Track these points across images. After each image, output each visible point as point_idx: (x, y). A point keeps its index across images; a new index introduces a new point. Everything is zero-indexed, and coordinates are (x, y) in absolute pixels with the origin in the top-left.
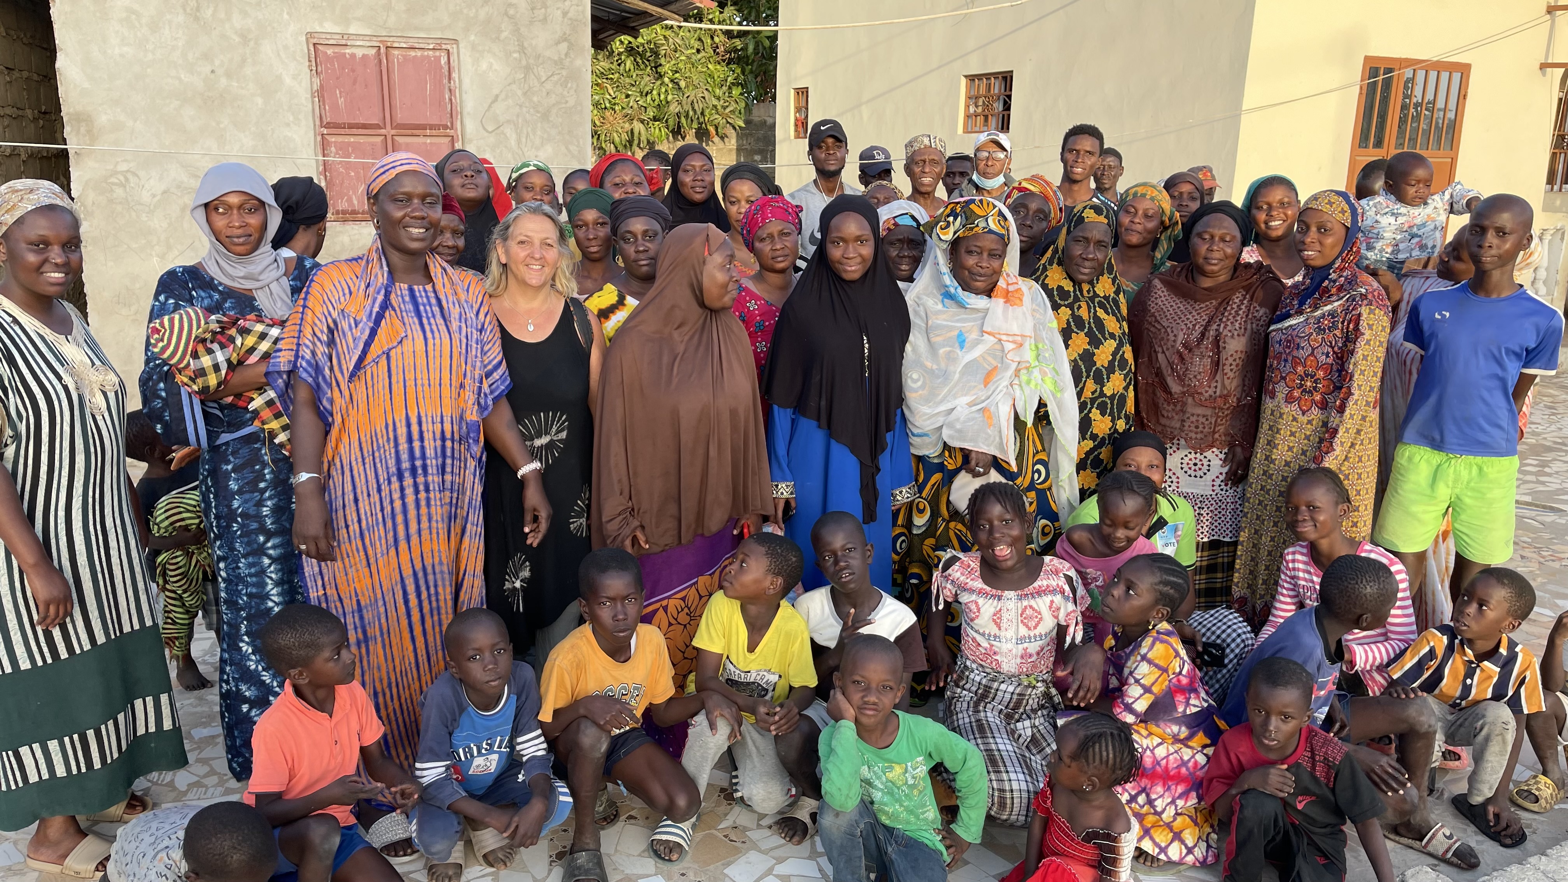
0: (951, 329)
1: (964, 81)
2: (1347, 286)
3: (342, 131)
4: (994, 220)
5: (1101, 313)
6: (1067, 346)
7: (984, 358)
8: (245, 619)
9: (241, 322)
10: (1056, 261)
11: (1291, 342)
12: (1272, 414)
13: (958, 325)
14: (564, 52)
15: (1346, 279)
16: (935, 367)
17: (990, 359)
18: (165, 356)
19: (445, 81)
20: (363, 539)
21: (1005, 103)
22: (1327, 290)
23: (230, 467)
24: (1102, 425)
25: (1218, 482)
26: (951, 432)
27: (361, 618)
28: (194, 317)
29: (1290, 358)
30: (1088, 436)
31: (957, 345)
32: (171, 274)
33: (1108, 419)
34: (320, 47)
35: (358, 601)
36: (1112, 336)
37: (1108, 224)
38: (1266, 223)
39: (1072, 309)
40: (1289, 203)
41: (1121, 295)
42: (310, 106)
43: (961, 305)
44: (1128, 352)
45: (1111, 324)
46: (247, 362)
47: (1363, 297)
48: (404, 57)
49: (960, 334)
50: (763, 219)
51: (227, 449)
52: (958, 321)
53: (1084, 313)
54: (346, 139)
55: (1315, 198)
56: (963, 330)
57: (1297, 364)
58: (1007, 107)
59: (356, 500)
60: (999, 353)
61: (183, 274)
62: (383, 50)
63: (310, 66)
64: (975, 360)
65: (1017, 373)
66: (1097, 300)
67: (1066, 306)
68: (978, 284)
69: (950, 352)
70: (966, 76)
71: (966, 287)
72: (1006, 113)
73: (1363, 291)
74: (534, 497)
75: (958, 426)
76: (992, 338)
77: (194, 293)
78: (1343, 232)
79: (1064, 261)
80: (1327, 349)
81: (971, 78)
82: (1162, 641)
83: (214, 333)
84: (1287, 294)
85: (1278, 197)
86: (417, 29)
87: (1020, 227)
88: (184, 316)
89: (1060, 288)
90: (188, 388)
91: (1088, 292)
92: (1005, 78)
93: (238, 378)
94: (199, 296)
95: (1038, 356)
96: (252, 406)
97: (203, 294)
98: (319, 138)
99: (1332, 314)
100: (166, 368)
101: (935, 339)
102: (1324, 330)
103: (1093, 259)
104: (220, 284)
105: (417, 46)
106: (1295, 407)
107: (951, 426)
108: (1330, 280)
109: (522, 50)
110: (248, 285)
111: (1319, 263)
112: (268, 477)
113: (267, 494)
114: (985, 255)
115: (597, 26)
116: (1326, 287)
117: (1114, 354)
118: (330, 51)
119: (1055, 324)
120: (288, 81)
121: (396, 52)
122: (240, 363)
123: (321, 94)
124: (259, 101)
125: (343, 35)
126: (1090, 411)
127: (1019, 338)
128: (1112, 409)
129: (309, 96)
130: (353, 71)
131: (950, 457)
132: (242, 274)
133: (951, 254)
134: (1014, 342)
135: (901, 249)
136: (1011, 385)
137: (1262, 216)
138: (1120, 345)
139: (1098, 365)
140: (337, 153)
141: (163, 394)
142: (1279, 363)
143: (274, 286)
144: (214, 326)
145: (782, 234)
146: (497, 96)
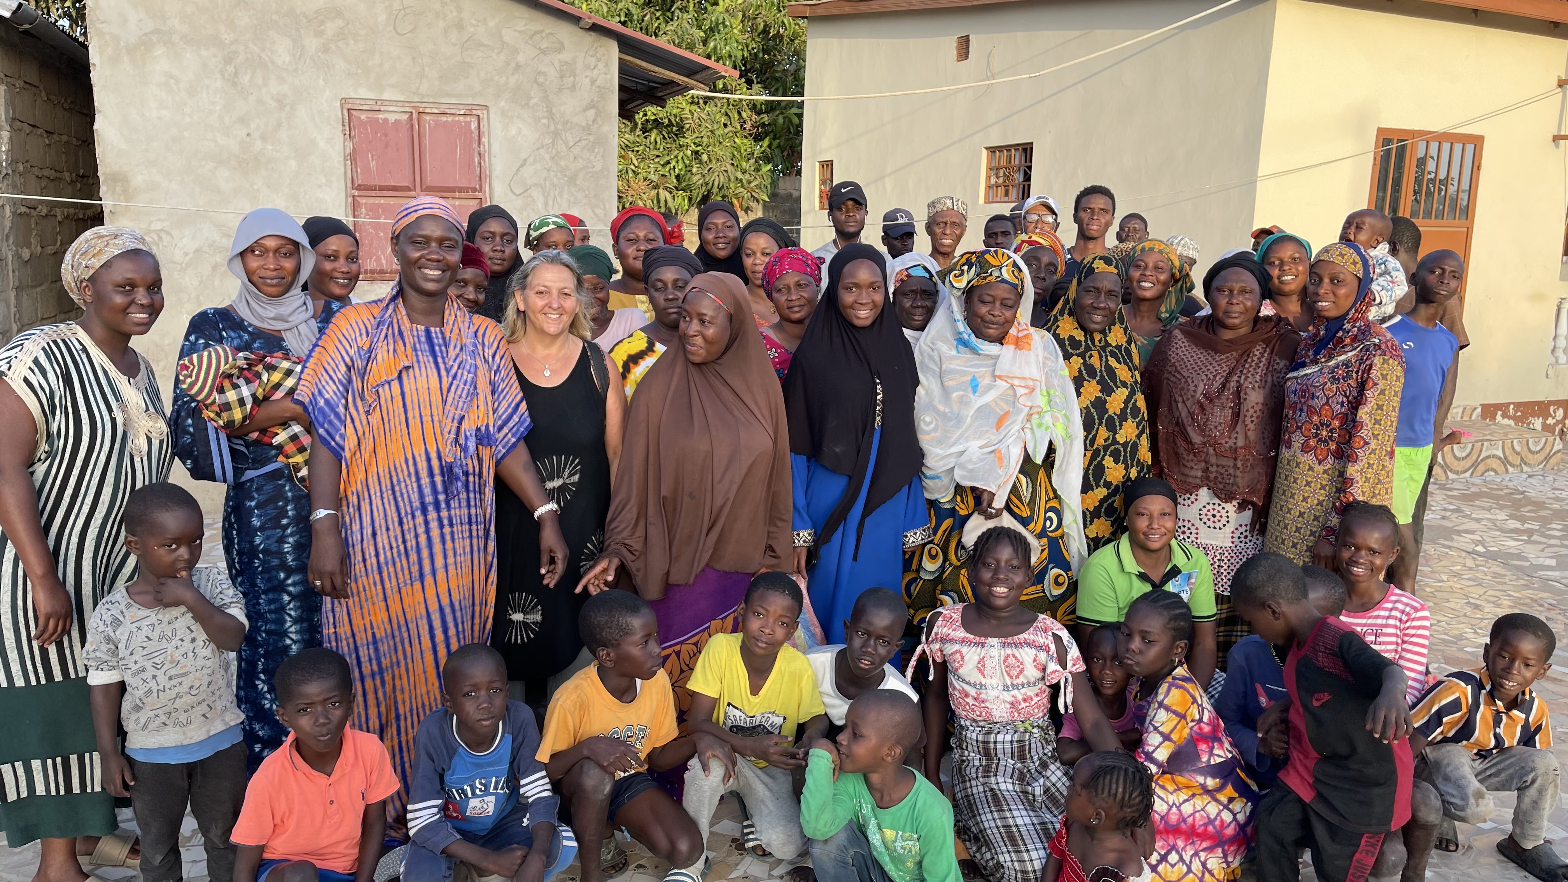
0: (964, 373)
1: (985, 153)
2: (1361, 337)
3: (373, 193)
4: (1008, 271)
5: (1112, 362)
6: (1079, 394)
7: (997, 404)
8: (263, 656)
9: (268, 359)
10: (1067, 311)
11: (1307, 393)
12: (1288, 464)
13: (972, 370)
14: (592, 118)
15: (1359, 328)
16: (947, 410)
17: (1002, 404)
18: (193, 392)
19: (475, 145)
20: (380, 573)
21: (1026, 173)
22: (1341, 340)
23: (253, 504)
24: (1115, 472)
25: (1237, 534)
26: (963, 473)
27: (376, 650)
28: (222, 354)
29: (1305, 408)
30: (1101, 484)
31: (970, 389)
32: (203, 315)
33: (1121, 466)
34: (354, 112)
35: (374, 634)
36: (1124, 384)
37: (1118, 274)
38: (1279, 278)
39: (1084, 358)
40: (1300, 258)
41: (1133, 345)
42: (342, 169)
43: (974, 351)
44: (1140, 401)
45: (1123, 373)
46: (273, 398)
47: (1377, 347)
48: (436, 122)
49: (974, 379)
50: (781, 271)
51: (251, 486)
52: (971, 366)
53: (1095, 361)
54: (377, 201)
55: (1326, 250)
56: (977, 375)
57: (1312, 413)
58: (1027, 177)
59: (374, 534)
60: (1011, 399)
61: (214, 315)
62: (415, 115)
63: (344, 130)
64: (987, 405)
65: (1029, 416)
66: (1108, 349)
67: (1078, 355)
68: (991, 331)
69: (962, 396)
70: (987, 148)
71: (979, 334)
72: (1026, 183)
73: (1377, 341)
74: (550, 538)
75: (970, 467)
76: (1004, 383)
77: (224, 333)
78: (1355, 283)
79: (1076, 312)
80: (1341, 399)
81: (992, 150)
82: (1178, 687)
83: (241, 369)
84: (1302, 345)
85: (1289, 253)
86: (448, 95)
87: (1035, 279)
88: (213, 354)
89: (1072, 338)
90: (213, 421)
91: (1100, 341)
92: (1025, 150)
93: (263, 413)
94: (229, 336)
95: (1050, 402)
96: (276, 441)
97: (233, 334)
98: (350, 200)
99: (1346, 364)
100: (193, 405)
101: (949, 383)
102: (1339, 379)
103: (1104, 309)
104: (250, 325)
105: (448, 111)
106: (1310, 456)
107: (962, 466)
108: (1344, 330)
109: (551, 116)
110: (278, 326)
111: (1333, 313)
112: (290, 513)
113: (289, 531)
114: (998, 304)
115: (626, 96)
116: (1341, 338)
117: (1126, 402)
118: (363, 117)
119: (1066, 372)
120: (322, 144)
121: (427, 118)
122: (266, 398)
123: (353, 158)
124: (293, 163)
125: (376, 101)
126: (1103, 459)
127: (1031, 383)
128: (1125, 456)
129: (342, 159)
130: (386, 135)
131: (962, 501)
132: (272, 315)
133: (966, 302)
134: (1026, 387)
135: (915, 299)
136: (1023, 429)
137: (1275, 272)
138: (1132, 393)
139: (1111, 412)
140: (367, 214)
141: (191, 430)
142: (1294, 413)
143: (303, 328)
144: (242, 363)
145: (799, 285)
146: (525, 160)
